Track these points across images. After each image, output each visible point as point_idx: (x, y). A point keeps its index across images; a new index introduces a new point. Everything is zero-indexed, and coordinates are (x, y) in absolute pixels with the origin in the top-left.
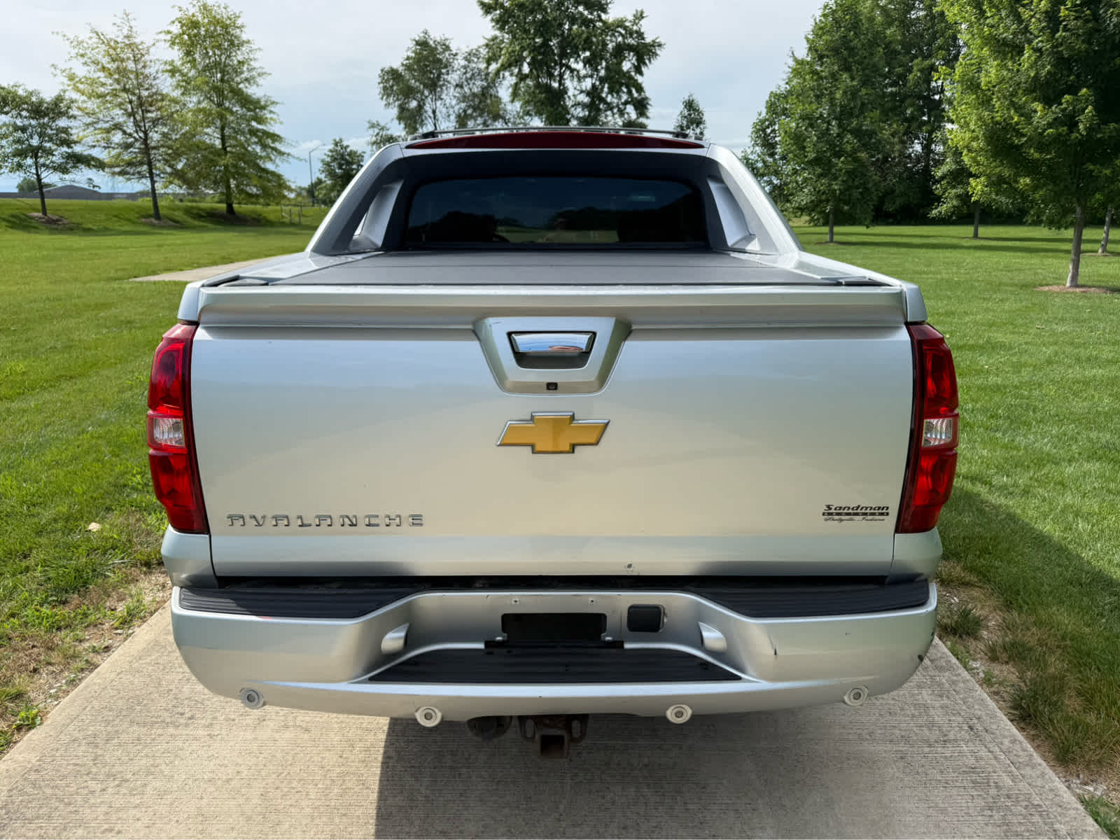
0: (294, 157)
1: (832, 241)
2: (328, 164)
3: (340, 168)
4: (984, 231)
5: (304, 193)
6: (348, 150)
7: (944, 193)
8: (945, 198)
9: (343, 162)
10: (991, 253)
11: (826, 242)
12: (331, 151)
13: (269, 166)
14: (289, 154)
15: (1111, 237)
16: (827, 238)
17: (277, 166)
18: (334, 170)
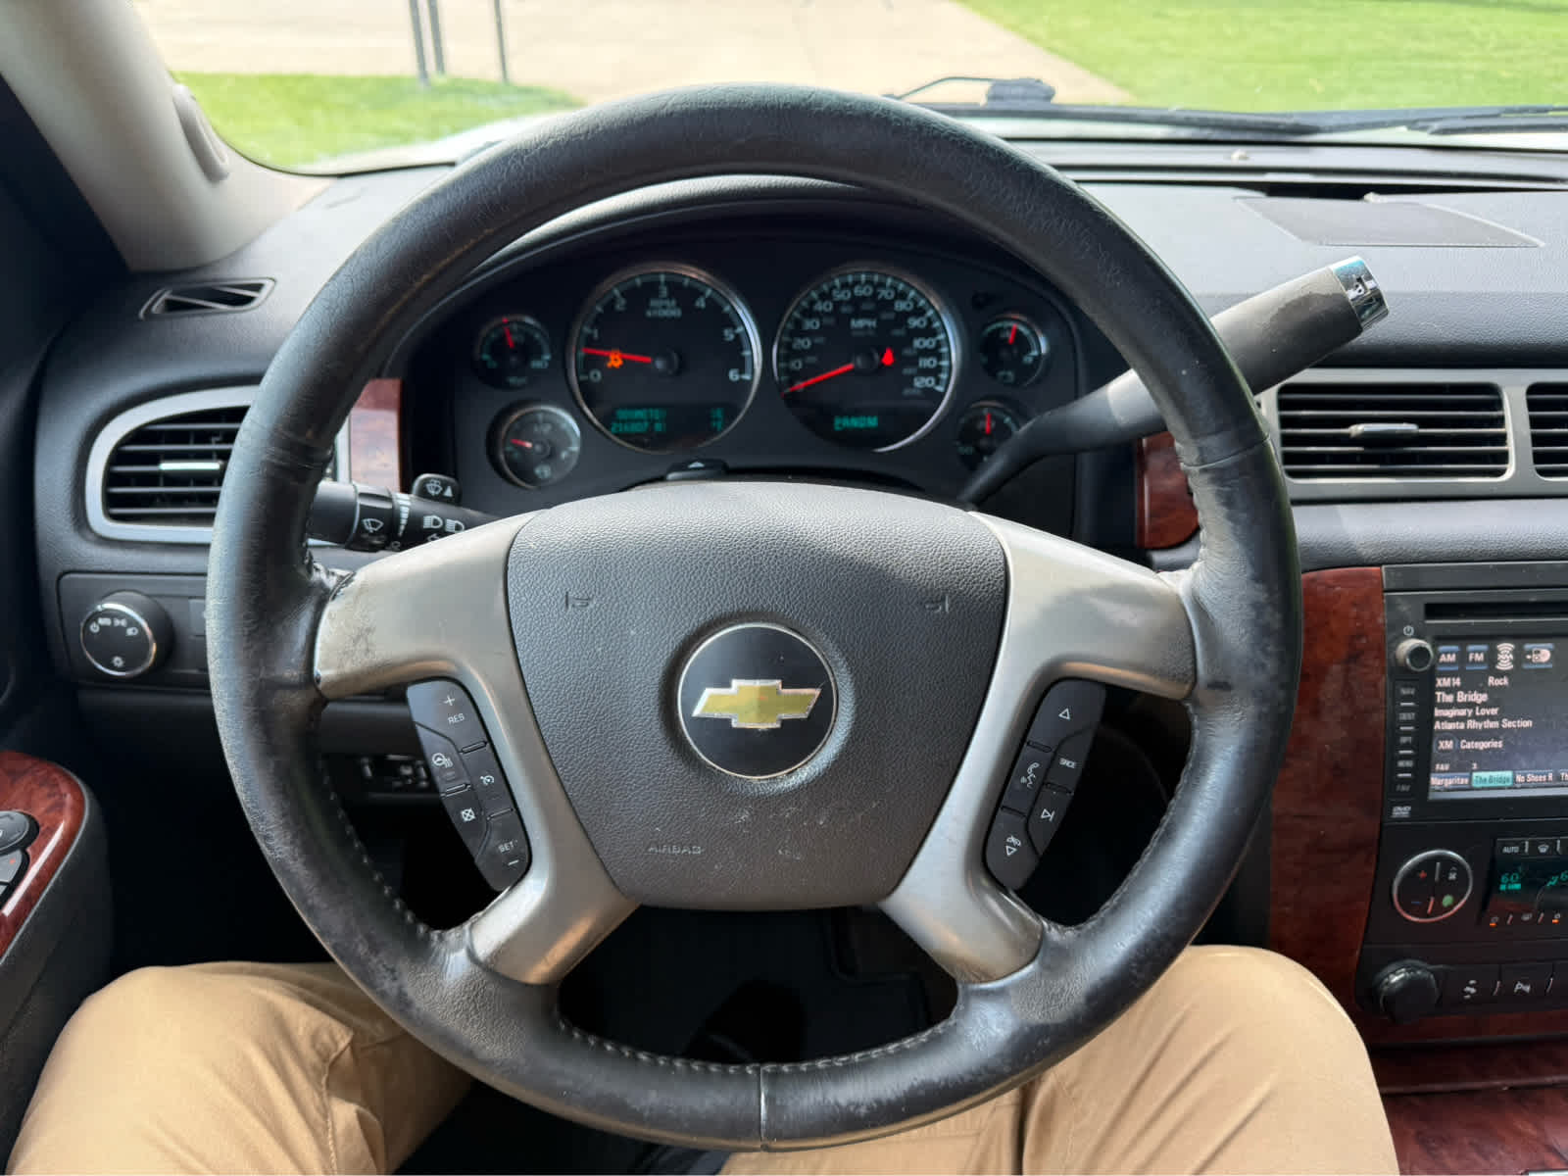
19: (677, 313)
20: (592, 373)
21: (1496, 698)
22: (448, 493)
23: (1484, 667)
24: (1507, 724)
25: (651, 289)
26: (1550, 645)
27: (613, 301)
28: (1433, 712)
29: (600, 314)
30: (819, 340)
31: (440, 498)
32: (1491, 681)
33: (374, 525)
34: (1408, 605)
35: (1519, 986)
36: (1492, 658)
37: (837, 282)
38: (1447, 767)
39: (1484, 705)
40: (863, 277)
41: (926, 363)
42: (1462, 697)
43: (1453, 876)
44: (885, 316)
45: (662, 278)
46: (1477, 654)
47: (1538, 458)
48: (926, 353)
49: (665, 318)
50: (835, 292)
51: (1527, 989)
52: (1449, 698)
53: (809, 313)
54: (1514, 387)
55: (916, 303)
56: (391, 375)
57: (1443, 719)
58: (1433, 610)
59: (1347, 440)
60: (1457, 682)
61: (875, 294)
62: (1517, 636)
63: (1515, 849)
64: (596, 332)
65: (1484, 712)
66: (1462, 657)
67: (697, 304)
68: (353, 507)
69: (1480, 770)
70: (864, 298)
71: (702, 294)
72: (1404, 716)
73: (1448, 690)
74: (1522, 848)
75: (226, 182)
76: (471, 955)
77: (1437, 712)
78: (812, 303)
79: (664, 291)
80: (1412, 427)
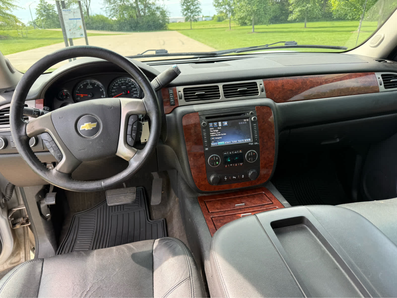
0: (19, 7)
1: (254, 32)
2: (39, 10)
3: (45, 12)
4: (309, 24)
5: (33, 23)
6: (47, 4)
7: (293, 10)
8: (294, 12)
9: (46, 9)
10: (317, 34)
11: (252, 33)
12: (40, 5)
13: (8, 12)
14: (16, 6)
15: (362, 25)
16: (252, 30)
17: (11, 11)
18: (42, 13)
19: (92, 87)
20: (78, 98)
21: (219, 131)
22: (48, 109)
23: (217, 126)
24: (222, 134)
25: (87, 84)
26: (227, 122)
27: (81, 86)
28: (210, 134)
29: (79, 89)
30: (116, 90)
31: (47, 110)
32: (218, 128)
33: (36, 113)
34: (203, 118)
35: (234, 177)
36: (218, 124)
37: (119, 81)
38: (214, 142)
39: (218, 132)
40: (123, 80)
41: (135, 92)
42: (214, 131)
43: (217, 159)
44: (127, 85)
45: (89, 82)
46: (215, 124)
47: (225, 96)
48: (135, 91)
49: (90, 88)
50: (118, 82)
51: (235, 178)
52: (212, 131)
53: (114, 86)
54: (220, 85)
55: (132, 83)
56: (42, 98)
57: (212, 135)
58: (207, 118)
59: (195, 96)
60: (213, 129)
61: (125, 82)
62: (222, 121)
63: (226, 153)
64: (78, 92)
65: (218, 133)
66: (213, 125)
67: (95, 86)
68: (33, 111)
69: (219, 142)
70: (123, 83)
71: (96, 84)
72: (204, 134)
73: (212, 130)
74: (227, 153)
75: (15, 73)
76: (56, 170)
77: (211, 134)
78: (115, 84)
79: (89, 84)
80: (204, 93)
